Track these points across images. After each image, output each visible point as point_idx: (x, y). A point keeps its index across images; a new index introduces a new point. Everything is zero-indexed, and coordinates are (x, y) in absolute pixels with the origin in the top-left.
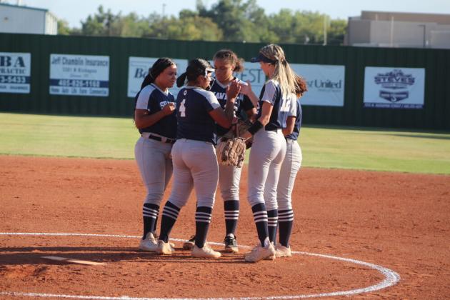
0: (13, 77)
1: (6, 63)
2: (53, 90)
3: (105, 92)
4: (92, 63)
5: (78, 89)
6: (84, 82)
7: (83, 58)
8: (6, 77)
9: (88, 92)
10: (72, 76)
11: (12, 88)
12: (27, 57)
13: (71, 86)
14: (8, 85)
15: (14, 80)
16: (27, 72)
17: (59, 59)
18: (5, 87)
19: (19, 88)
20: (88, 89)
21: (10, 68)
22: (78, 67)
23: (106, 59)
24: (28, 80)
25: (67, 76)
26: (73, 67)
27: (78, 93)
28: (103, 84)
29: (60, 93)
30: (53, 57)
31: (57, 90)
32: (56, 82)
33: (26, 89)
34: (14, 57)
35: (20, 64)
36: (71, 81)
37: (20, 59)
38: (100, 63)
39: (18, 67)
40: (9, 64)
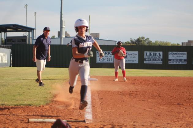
0: (157, 59)
1: (155, 55)
2: (169, 63)
3: (186, 63)
4: (181, 54)
5: (177, 62)
6: (179, 60)
7: (179, 52)
8: (155, 59)
9: (180, 63)
10: (175, 58)
11: (157, 62)
12: (161, 53)
13: (175, 61)
14: (156, 61)
15: (158, 60)
16: (162, 58)
17: (171, 53)
18: (155, 62)
19: (159, 62)
20: (180, 62)
21: (156, 56)
22: (177, 55)
23: (186, 53)
24: (162, 60)
25: (174, 58)
26: (175, 55)
27: (177, 63)
28: (185, 60)
29: (172, 63)
30: (169, 52)
31: (171, 63)
32: (170, 60)
33: (161, 62)
34: (157, 53)
35: (159, 55)
36: (175, 60)
37: (159, 53)
38: (184, 54)
39: (159, 56)
40: (156, 55)
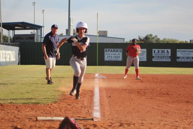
0: (165, 57)
1: (163, 52)
2: (178, 60)
4: (190, 52)
5: (185, 60)
6: (187, 57)
7: (187, 50)
8: (163, 57)
9: (189, 60)
10: (183, 55)
11: (165, 60)
12: (169, 50)
13: (183, 59)
14: (164, 59)
15: (166, 57)
16: (170, 55)
17: (179, 51)
18: (163, 60)
19: (167, 60)
20: (188, 60)
24: (170, 57)
25: (182, 56)
26: (184, 53)
29: (180, 61)
30: (178, 50)
31: (179, 60)
32: (179, 58)
33: (169, 60)
34: (166, 50)
36: (183, 57)
37: (168, 51)
38: (192, 51)
39: (167, 53)
40: (164, 53)
